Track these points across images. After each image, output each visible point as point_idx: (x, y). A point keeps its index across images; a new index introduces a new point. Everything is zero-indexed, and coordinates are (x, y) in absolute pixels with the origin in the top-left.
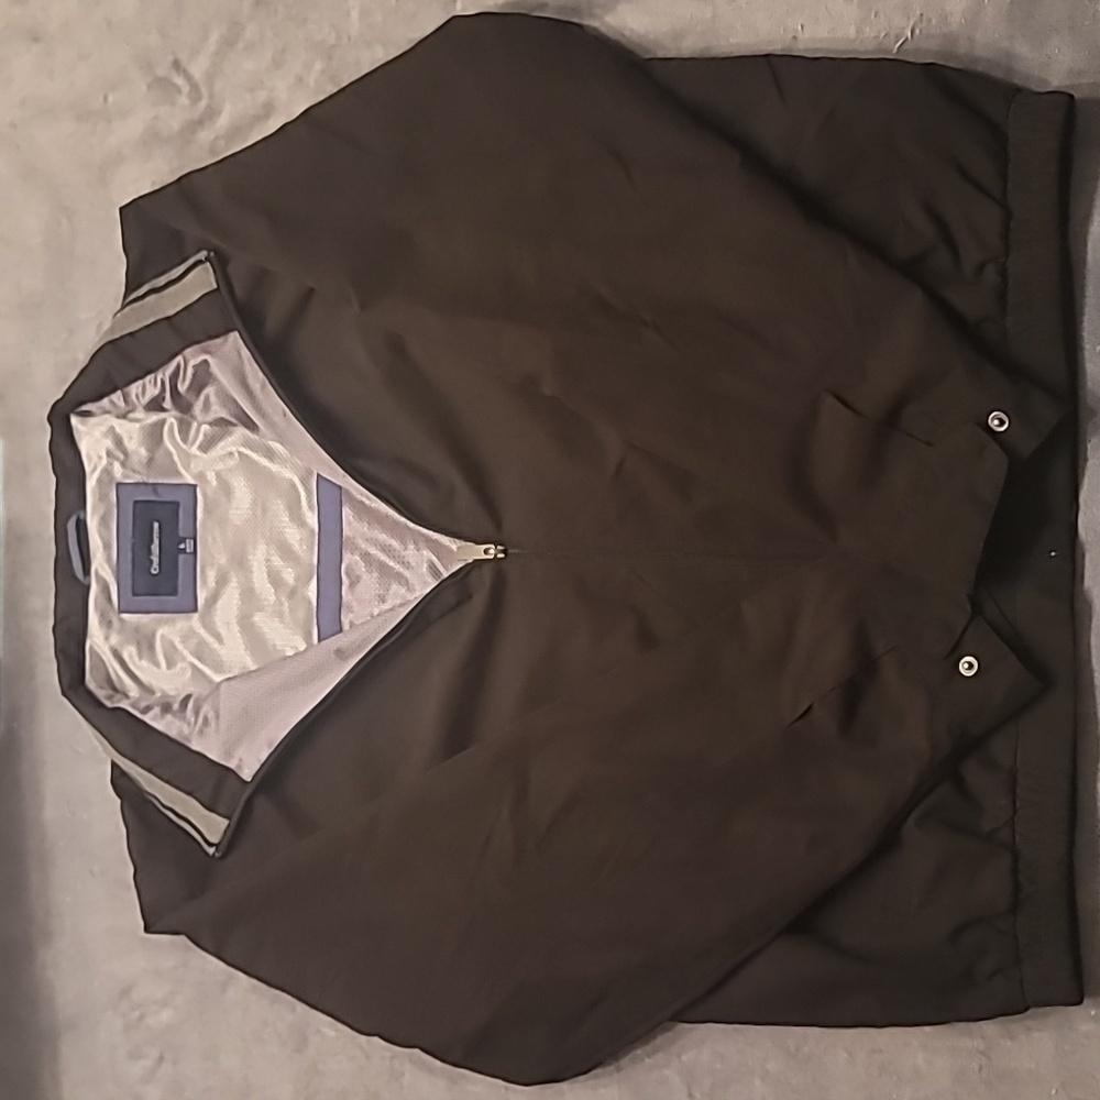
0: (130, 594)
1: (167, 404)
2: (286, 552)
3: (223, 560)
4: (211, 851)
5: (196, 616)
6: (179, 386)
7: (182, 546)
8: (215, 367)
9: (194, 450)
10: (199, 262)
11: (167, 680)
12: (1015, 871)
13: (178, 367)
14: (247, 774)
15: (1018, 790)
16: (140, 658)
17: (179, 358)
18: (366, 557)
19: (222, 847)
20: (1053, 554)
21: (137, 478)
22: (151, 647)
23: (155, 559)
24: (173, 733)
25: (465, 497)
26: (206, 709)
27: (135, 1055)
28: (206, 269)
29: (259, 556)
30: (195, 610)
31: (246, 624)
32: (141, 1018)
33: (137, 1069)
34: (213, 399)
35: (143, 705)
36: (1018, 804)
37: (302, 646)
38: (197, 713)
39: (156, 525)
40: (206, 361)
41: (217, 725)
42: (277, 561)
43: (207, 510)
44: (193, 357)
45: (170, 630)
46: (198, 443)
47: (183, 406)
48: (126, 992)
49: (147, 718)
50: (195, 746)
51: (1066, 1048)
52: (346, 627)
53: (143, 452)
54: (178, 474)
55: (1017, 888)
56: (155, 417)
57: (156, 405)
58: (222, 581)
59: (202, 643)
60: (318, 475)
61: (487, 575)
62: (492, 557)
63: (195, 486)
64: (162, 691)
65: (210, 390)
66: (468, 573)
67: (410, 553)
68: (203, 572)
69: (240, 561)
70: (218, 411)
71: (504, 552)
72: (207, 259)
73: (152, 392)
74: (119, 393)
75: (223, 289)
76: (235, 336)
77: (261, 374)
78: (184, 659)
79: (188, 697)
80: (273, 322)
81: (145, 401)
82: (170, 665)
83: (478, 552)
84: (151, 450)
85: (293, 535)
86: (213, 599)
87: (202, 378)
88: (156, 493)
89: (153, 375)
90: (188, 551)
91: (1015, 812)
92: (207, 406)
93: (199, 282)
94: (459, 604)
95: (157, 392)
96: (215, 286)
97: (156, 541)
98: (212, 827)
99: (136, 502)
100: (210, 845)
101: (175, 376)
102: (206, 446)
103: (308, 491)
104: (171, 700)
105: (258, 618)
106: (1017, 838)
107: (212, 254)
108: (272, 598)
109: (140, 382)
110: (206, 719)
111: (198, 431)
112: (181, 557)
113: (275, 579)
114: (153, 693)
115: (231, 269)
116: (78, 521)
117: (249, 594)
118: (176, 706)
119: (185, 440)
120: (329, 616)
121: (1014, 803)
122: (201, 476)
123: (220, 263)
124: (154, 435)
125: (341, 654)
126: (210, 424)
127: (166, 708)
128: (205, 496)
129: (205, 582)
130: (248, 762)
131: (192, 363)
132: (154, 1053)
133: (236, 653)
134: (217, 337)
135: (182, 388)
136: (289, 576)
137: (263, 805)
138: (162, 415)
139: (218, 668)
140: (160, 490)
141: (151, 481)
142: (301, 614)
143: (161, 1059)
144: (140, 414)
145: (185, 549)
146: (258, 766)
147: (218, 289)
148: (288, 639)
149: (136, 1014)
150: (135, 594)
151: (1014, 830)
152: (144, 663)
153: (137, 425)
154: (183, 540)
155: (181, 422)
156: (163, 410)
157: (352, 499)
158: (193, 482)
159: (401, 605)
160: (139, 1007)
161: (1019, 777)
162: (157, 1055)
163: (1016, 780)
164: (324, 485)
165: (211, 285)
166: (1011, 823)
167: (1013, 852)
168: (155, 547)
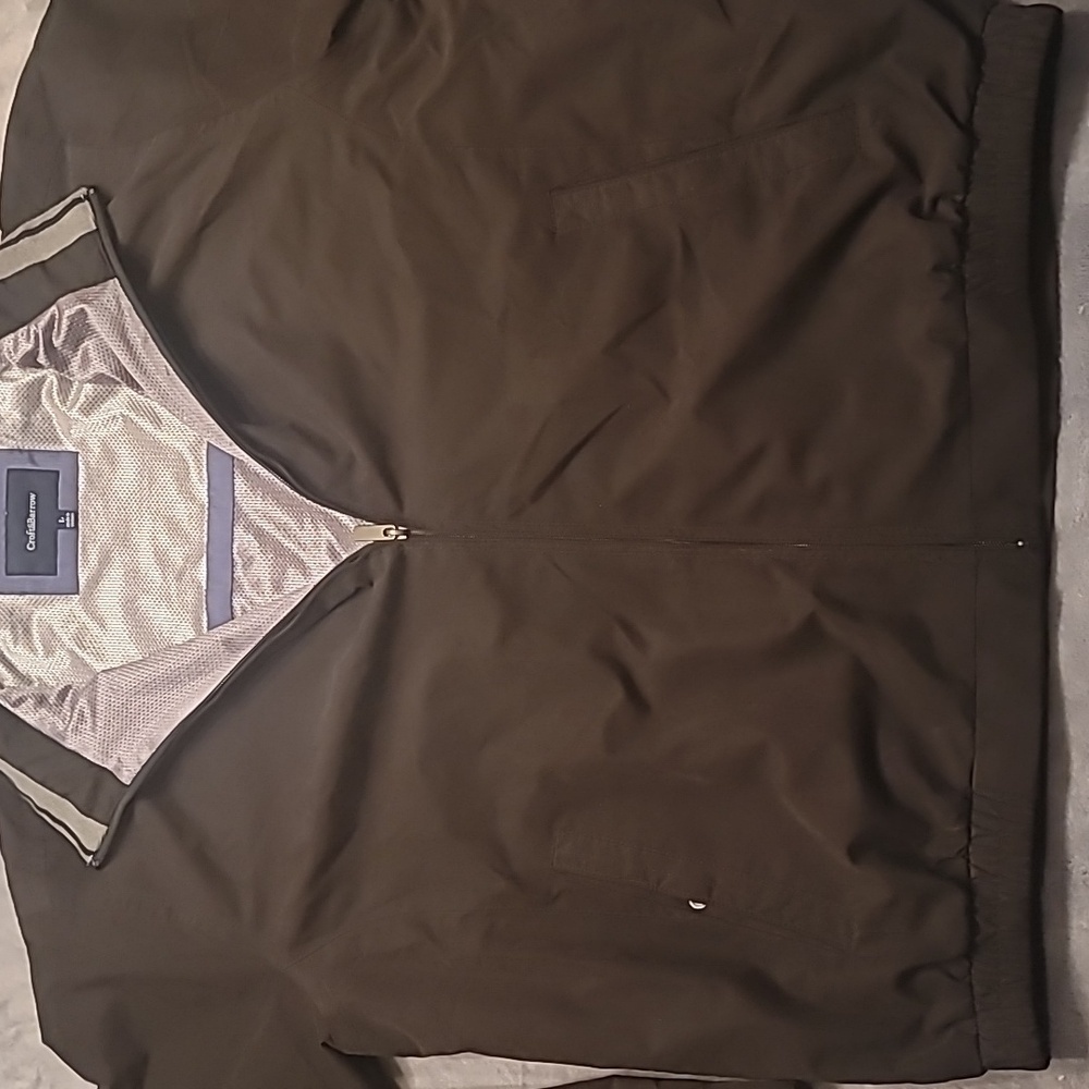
0: (4, 573)
1: (42, 359)
2: (173, 527)
3: (105, 536)
4: (89, 859)
5: (76, 598)
6: (54, 342)
7: (61, 521)
8: (93, 319)
9: (74, 413)
10: (78, 201)
11: (47, 669)
12: (970, 911)
13: (53, 316)
14: (126, 778)
15: (974, 817)
16: (15, 643)
17: (54, 308)
18: (260, 534)
19: (99, 856)
20: (1020, 544)
21: (12, 444)
22: (27, 631)
23: (32, 535)
24: (46, 730)
25: (364, 471)
26: (83, 702)
27: (11, 1076)
28: (85, 207)
29: (145, 536)
30: (77, 592)
31: (130, 609)
32: (18, 1034)
34: (92, 354)
35: (15, 697)
36: (973, 832)
37: (191, 634)
38: (73, 709)
39: (33, 496)
40: (82, 310)
41: (94, 723)
42: (164, 539)
43: (90, 481)
44: (67, 307)
45: (52, 612)
46: (78, 405)
47: (59, 363)
49: (17, 711)
50: (71, 744)
52: (238, 612)
53: (17, 415)
54: (57, 440)
55: (973, 927)
56: (30, 376)
57: (30, 361)
58: (105, 560)
59: (83, 629)
60: (209, 443)
61: (387, 557)
62: (393, 538)
63: (78, 453)
64: (39, 679)
65: (89, 344)
66: (367, 557)
67: (307, 534)
68: (84, 550)
69: (124, 538)
70: (97, 367)
71: (405, 533)
72: (87, 197)
73: (28, 347)
75: (103, 231)
76: (114, 283)
77: (143, 327)
78: (63, 646)
79: (67, 688)
80: (158, 271)
81: (20, 354)
82: (49, 652)
83: (377, 533)
84: (27, 414)
85: (182, 510)
86: (95, 581)
87: (80, 330)
88: (33, 461)
89: (25, 328)
90: (68, 525)
91: (970, 839)
92: (86, 361)
93: (79, 221)
94: (358, 591)
95: (30, 346)
96: (95, 228)
97: (33, 515)
98: (90, 834)
99: (9, 470)
100: (88, 853)
101: (49, 327)
102: (90, 407)
103: (197, 461)
104: (48, 691)
105: (145, 603)
106: (973, 872)
107: (92, 191)
108: (159, 580)
109: (12, 335)
110: (82, 714)
111: (79, 391)
112: (61, 533)
113: (162, 559)
114: (31, 682)
115: (110, 207)
117: (133, 575)
118: (52, 700)
119: (64, 402)
120: (219, 603)
121: (969, 830)
122: (82, 442)
123: (101, 200)
124: (31, 398)
125: (230, 644)
126: (90, 381)
127: (41, 701)
128: (88, 467)
129: (86, 561)
130: (128, 761)
131: (67, 313)
133: (118, 646)
134: (95, 285)
135: (57, 343)
136: (177, 556)
137: (142, 810)
138: (40, 373)
139: (99, 656)
140: (37, 457)
141: (26, 448)
142: (190, 598)
143: (39, 1079)
144: (16, 372)
145: (64, 524)
146: (139, 768)
147: (97, 229)
148: (176, 625)
149: (13, 1031)
150: (7, 574)
151: (968, 861)
152: (20, 649)
153: (12, 385)
154: (63, 514)
155: (61, 379)
156: (40, 366)
157: (246, 472)
158: (73, 449)
159: (299, 590)
160: (16, 1023)
161: (975, 801)
162: (34, 1077)
163: (971, 802)
164: (214, 454)
165: (90, 226)
166: (965, 853)
167: (968, 888)
168: (32, 522)
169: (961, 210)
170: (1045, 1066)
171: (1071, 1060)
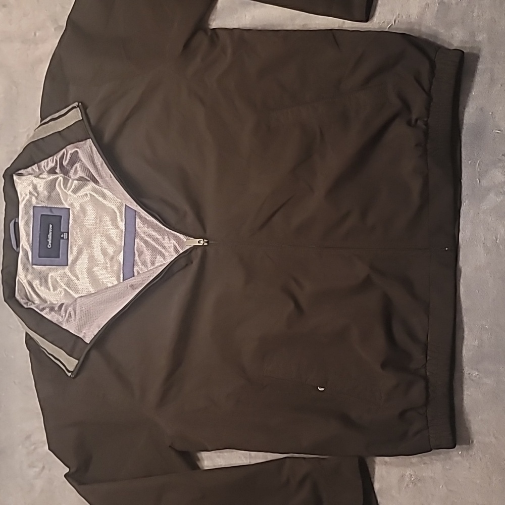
0: (38, 257)
1: (58, 170)
2: (110, 240)
3: (80, 242)
4: (69, 374)
5: (68, 267)
6: (63, 162)
7: (62, 236)
8: (81, 155)
9: (69, 193)
10: (74, 107)
11: (54, 297)
12: (427, 388)
13: (64, 153)
14: (88, 341)
15: (428, 352)
16: (41, 286)
17: (64, 150)
18: (146, 242)
19: (75, 373)
20: (446, 249)
21: (44, 205)
22: (46, 281)
23: (50, 242)
24: (54, 321)
25: (191, 218)
26: (70, 309)
27: (31, 466)
28: (77, 110)
29: (97, 241)
30: (67, 265)
31: (90, 272)
32: (35, 449)
33: (33, 472)
34: (79, 169)
35: (41, 307)
37: (116, 283)
38: (66, 312)
39: (51, 226)
40: (77, 151)
41: (75, 317)
42: (105, 244)
43: (75, 220)
44: (70, 150)
45: (55, 274)
46: (71, 189)
47: (65, 172)
48: (28, 437)
49: (42, 313)
50: (64, 327)
51: (447, 467)
52: (136, 274)
53: (46, 193)
54: (62, 204)
55: (428, 395)
56: (52, 177)
57: (52, 171)
58: (80, 252)
59: (70, 280)
60: (126, 205)
61: (199, 251)
62: (202, 244)
63: (69, 209)
64: (50, 301)
65: (78, 165)
66: (191, 252)
67: (166, 242)
68: (71, 248)
69: (88, 243)
70: (80, 174)
71: (207, 242)
72: (78, 106)
73: (51, 165)
74: (36, 165)
75: (85, 120)
76: (89, 141)
77: (101, 159)
78: (61, 287)
79: (62, 304)
80: (107, 136)
81: (47, 169)
82: (55, 289)
83: (195, 242)
84: (50, 193)
85: (113, 233)
86: (76, 260)
87: (75, 159)
88: (51, 212)
89: (52, 157)
90: (65, 238)
91: (427, 361)
92: (76, 172)
93: (75, 116)
94: (187, 265)
95: (53, 165)
96: (81, 118)
97: (50, 233)
98: (71, 363)
99: (42, 215)
100: (69, 371)
101: (62, 158)
102: (75, 191)
103: (121, 212)
104: (54, 306)
105: (95, 269)
106: (428, 373)
107: (80, 104)
108: (103, 261)
109: (46, 160)
110: (70, 314)
111: (72, 184)
112: (61, 240)
113: (104, 252)
114: (46, 302)
115: (88, 111)
116: (15, 223)
117: (92, 258)
118: (56, 309)
119: (65, 188)
120: (128, 270)
121: (427, 358)
122: (72, 204)
123: (84, 108)
124: (52, 186)
125: (133, 287)
126: (77, 180)
127: (52, 309)
128: (73, 214)
129: (72, 253)
130: (88, 335)
131: (70, 152)
132: (41, 465)
133: (84, 285)
134: (82, 141)
135: (65, 163)
136: (111, 251)
137: (94, 354)
138: (56, 176)
139: (77, 291)
140: (53, 210)
141: (49, 206)
142: (115, 268)
143: (44, 467)
144: (45, 175)
145: (63, 238)
146: (93, 336)
147: (83, 119)
148: (109, 279)
149: (33, 447)
150: (39, 257)
151: (426, 370)
152: (43, 288)
153: (44, 180)
154: (63, 233)
155: (64, 179)
156: (56, 173)
157: (141, 217)
158: (68, 207)
159: (161, 265)
160: (34, 444)
161: (429, 346)
162: (42, 466)
163: (427, 347)
164: (128, 210)
165: (79, 118)
166: (425, 366)
167: (426, 379)
168: (50, 236)
169: (426, 124)
170: (454, 447)
171: (464, 446)
